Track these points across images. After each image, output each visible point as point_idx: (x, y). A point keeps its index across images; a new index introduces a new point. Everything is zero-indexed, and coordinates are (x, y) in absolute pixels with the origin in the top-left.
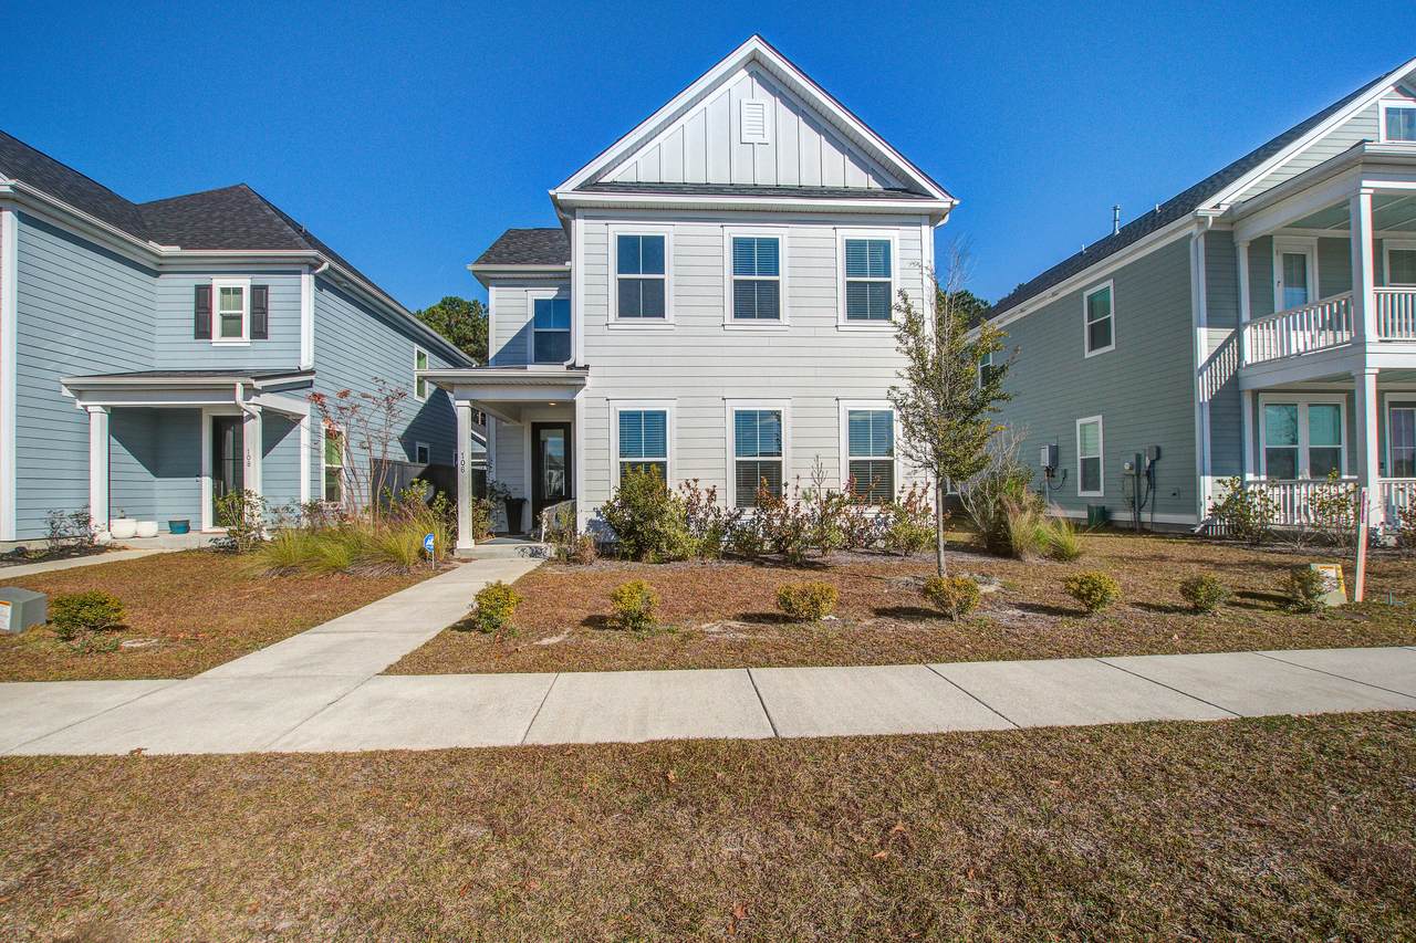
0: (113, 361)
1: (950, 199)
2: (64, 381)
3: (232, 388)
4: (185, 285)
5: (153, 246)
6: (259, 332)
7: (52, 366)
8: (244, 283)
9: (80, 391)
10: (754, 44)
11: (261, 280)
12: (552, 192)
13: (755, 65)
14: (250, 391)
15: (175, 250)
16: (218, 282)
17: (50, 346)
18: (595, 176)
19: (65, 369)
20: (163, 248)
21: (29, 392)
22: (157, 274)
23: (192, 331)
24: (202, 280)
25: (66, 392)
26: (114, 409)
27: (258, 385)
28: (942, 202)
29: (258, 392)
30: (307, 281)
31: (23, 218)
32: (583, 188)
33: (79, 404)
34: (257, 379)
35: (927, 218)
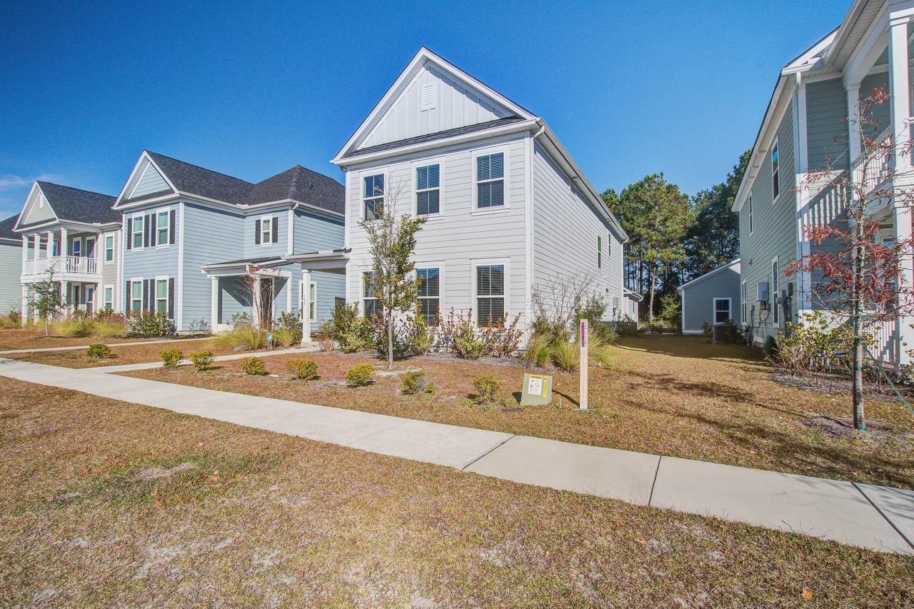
0: (226, 257)
1: (535, 118)
2: (202, 267)
3: (244, 268)
4: (251, 221)
5: (238, 206)
6: (275, 240)
7: (197, 261)
8: (270, 217)
9: (208, 271)
10: (423, 52)
11: (276, 215)
12: (331, 162)
13: (427, 62)
14: (253, 269)
15: (246, 206)
16: (263, 218)
17: (197, 253)
18: (352, 146)
19: (203, 262)
20: (243, 206)
21: (188, 272)
22: (244, 217)
23: (254, 241)
24: (256, 218)
25: (203, 272)
26: (220, 277)
27: (256, 265)
28: (530, 120)
29: (257, 269)
30: (291, 213)
31: (186, 204)
32: (346, 156)
33: (209, 276)
34: (254, 263)
35: (528, 133)
